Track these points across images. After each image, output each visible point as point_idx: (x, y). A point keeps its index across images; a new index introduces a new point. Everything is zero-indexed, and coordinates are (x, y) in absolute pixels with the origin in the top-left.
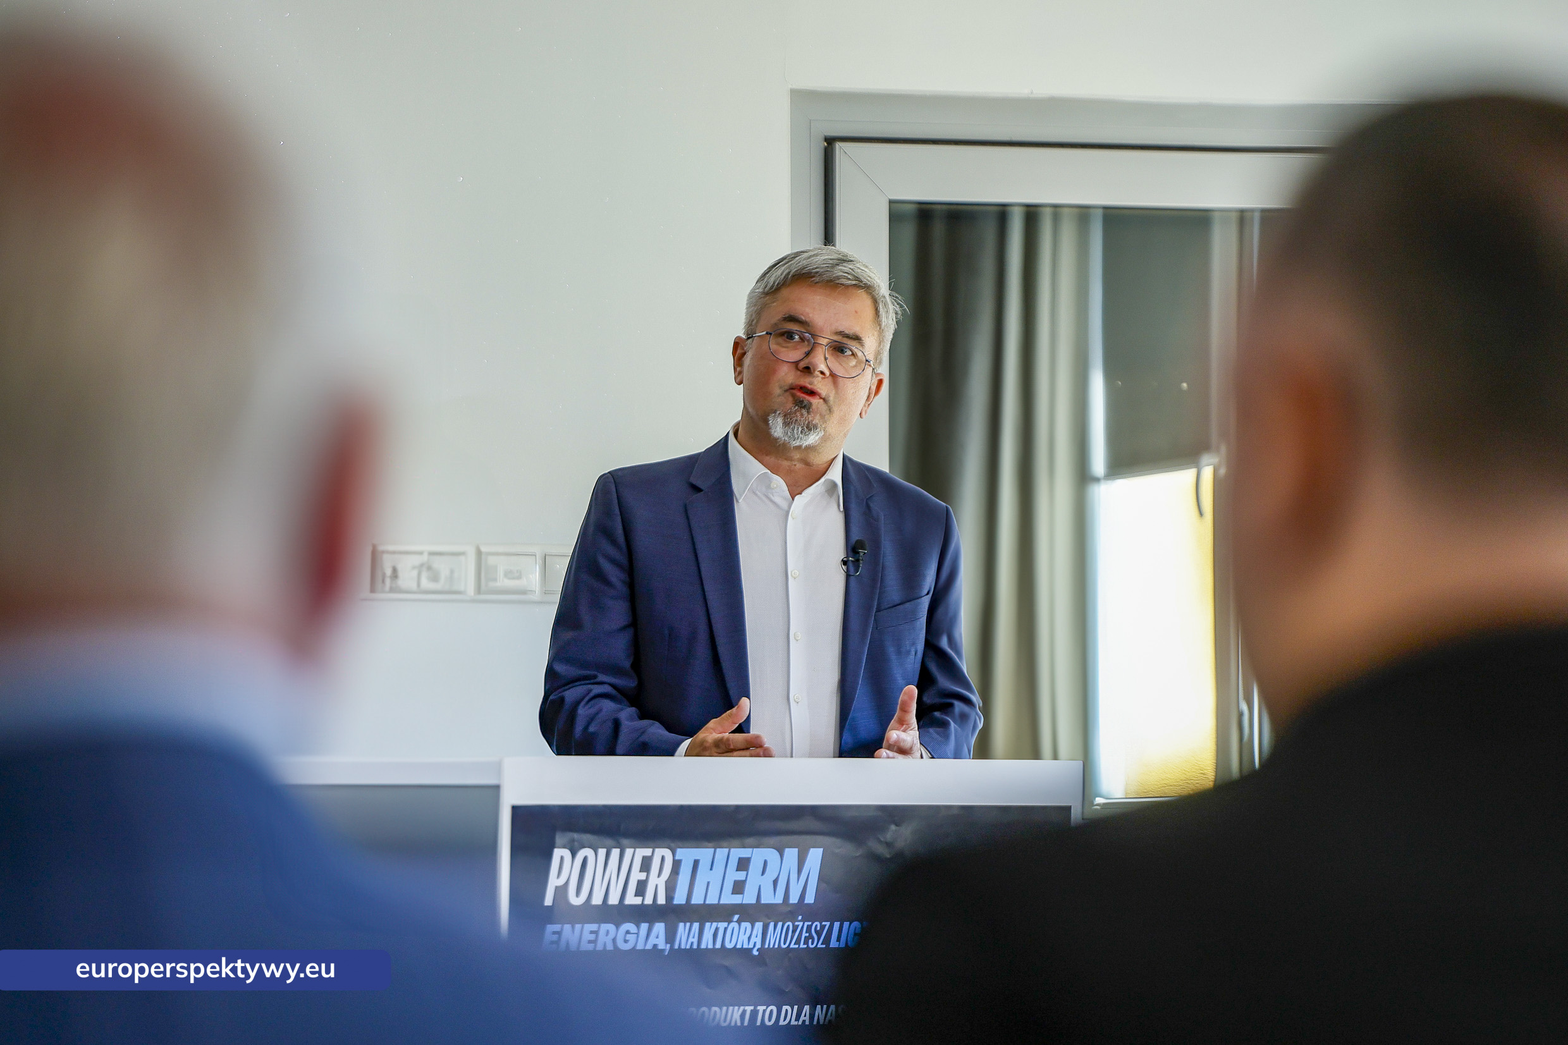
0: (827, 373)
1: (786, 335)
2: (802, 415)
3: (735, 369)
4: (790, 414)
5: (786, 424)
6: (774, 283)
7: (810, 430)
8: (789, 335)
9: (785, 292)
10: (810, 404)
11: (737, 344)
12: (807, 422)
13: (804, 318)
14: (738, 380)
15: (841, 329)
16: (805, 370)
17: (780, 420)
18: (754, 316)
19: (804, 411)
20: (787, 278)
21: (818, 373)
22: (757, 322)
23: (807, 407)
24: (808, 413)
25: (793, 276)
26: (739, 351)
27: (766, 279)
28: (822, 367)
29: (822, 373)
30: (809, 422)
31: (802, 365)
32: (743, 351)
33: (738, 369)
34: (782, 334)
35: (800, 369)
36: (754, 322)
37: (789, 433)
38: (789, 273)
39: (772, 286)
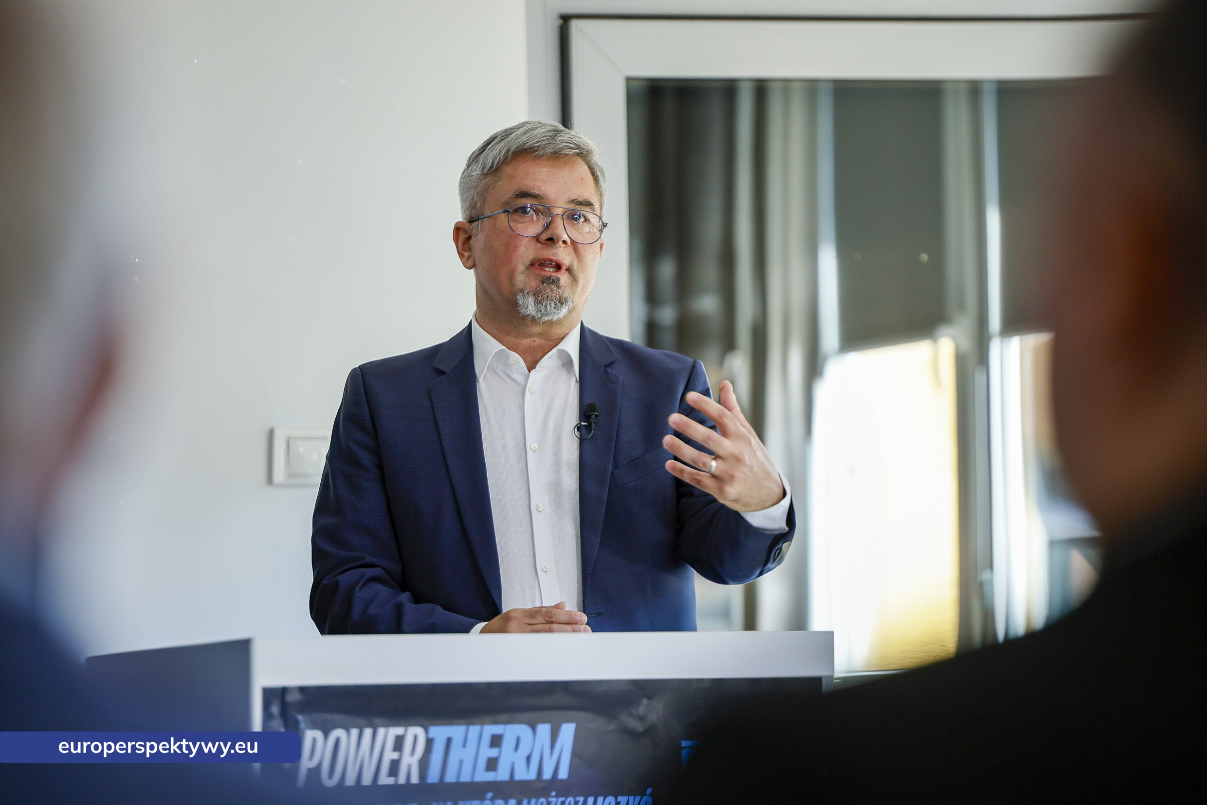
0: (569, 241)
1: (520, 210)
2: (552, 291)
3: (461, 255)
4: (540, 291)
5: (538, 302)
6: (493, 163)
7: (562, 304)
8: (523, 210)
9: (508, 170)
10: (558, 279)
11: (458, 229)
12: (558, 296)
13: (537, 193)
14: (470, 263)
15: (573, 197)
16: (548, 242)
17: (531, 300)
18: (476, 199)
19: (553, 287)
20: (508, 156)
21: (561, 243)
22: (483, 204)
23: (556, 281)
24: (558, 287)
25: (513, 153)
26: (462, 236)
27: (481, 161)
28: (565, 237)
29: (564, 242)
30: (560, 297)
31: (544, 237)
32: (467, 236)
33: (466, 254)
34: (516, 211)
35: (543, 241)
36: (479, 205)
37: (543, 311)
38: (508, 151)
39: (491, 167)
